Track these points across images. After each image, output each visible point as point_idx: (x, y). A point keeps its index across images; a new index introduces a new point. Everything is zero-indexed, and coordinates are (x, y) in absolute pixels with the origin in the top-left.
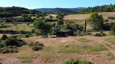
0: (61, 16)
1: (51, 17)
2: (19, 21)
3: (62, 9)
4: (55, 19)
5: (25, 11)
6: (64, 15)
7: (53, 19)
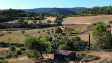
0: (60, 19)
1: (49, 21)
2: (14, 27)
3: (60, 9)
4: (53, 23)
5: (23, 13)
6: (63, 17)
7: (51, 23)
